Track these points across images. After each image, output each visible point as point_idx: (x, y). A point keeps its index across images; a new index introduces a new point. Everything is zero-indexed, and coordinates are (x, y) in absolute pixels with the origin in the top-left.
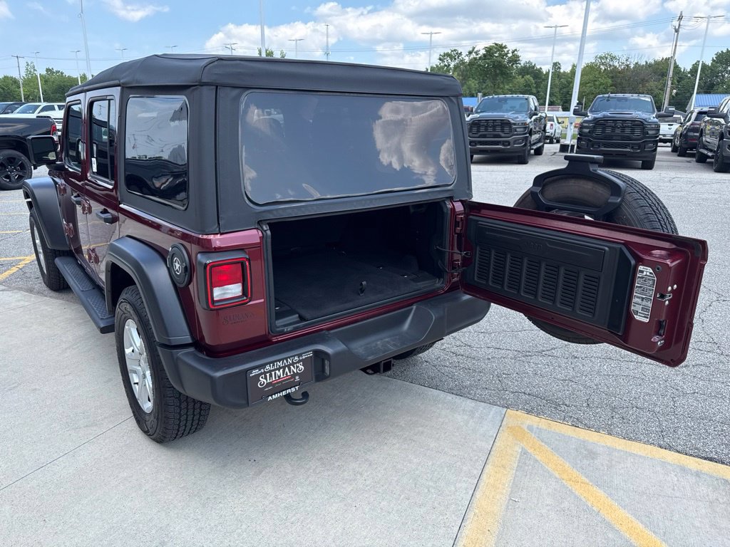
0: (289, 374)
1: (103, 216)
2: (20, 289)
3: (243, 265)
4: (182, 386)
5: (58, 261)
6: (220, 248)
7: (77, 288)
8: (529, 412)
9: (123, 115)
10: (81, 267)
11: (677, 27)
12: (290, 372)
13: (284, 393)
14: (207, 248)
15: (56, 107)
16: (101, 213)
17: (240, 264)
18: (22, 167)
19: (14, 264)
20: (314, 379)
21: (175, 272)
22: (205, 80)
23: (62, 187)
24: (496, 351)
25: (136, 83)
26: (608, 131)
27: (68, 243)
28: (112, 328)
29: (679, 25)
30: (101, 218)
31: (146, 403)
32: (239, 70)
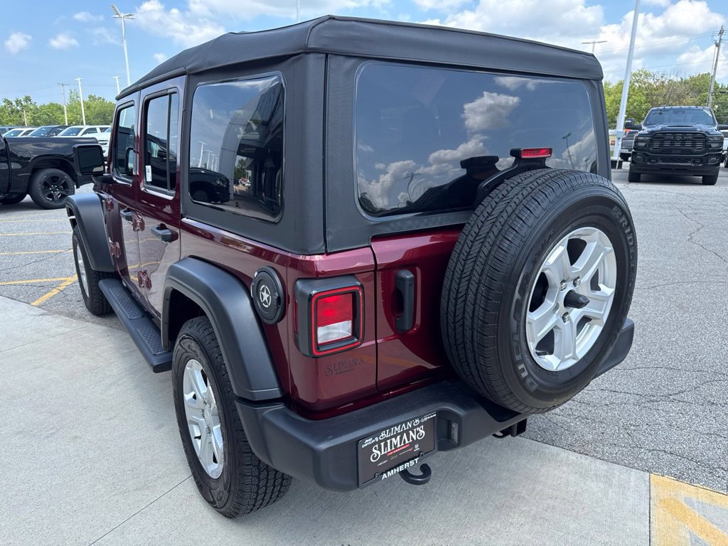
0: (407, 442)
1: (161, 232)
2: (60, 313)
3: (354, 295)
4: (269, 456)
5: (101, 284)
6: (324, 273)
7: (124, 316)
8: (679, 478)
9: (189, 109)
10: (127, 290)
11: (718, 42)
12: (409, 440)
13: (401, 468)
14: (310, 273)
15: (98, 130)
16: (158, 228)
17: (351, 295)
18: (65, 186)
19: (55, 285)
20: (436, 447)
21: (261, 304)
22: (312, 46)
23: (109, 202)
24: (613, 394)
25: (209, 65)
26: (667, 144)
27: (113, 264)
28: (168, 365)
29: (720, 39)
30: (158, 235)
31: (210, 464)
32: (355, 34)
